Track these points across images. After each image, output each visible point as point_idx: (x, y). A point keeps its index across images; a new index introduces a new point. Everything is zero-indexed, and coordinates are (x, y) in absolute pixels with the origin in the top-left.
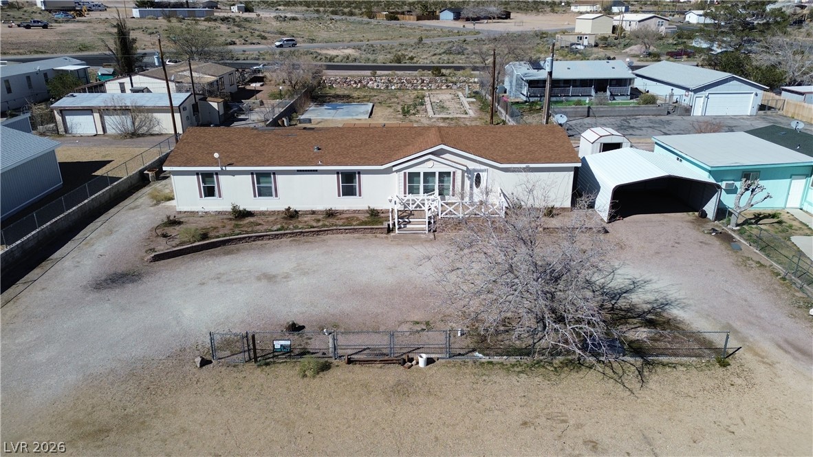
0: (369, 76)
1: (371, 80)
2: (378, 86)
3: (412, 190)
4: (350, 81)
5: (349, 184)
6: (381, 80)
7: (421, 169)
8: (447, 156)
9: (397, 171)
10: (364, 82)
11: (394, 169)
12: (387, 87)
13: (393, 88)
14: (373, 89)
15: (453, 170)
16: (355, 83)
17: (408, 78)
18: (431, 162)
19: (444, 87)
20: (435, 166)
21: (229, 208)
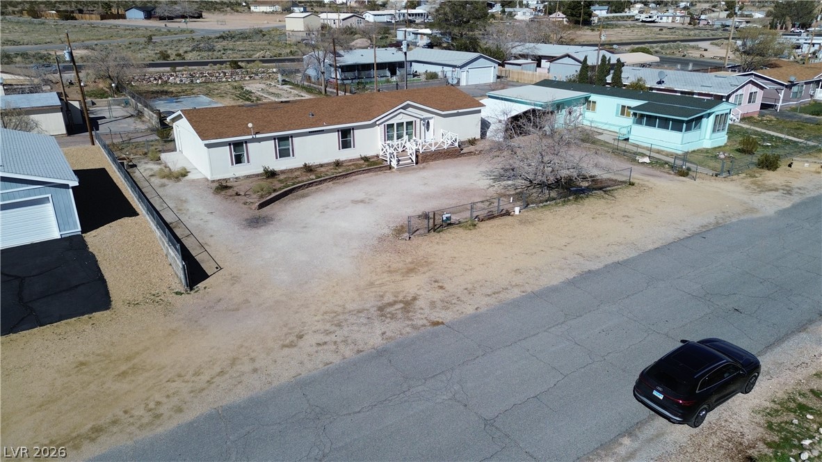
0: (168, 72)
1: (172, 75)
2: (181, 81)
3: (390, 138)
4: (149, 78)
5: (346, 138)
6: (183, 75)
7: (395, 121)
8: (410, 109)
9: (379, 125)
10: (165, 78)
11: (378, 123)
12: (192, 81)
13: (198, 81)
14: (176, 84)
15: (416, 119)
16: (155, 79)
17: (210, 72)
18: (401, 115)
19: (247, 78)
20: (403, 119)
21: (261, 171)
